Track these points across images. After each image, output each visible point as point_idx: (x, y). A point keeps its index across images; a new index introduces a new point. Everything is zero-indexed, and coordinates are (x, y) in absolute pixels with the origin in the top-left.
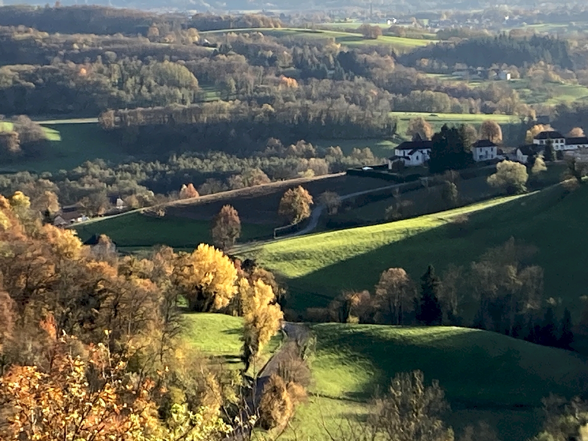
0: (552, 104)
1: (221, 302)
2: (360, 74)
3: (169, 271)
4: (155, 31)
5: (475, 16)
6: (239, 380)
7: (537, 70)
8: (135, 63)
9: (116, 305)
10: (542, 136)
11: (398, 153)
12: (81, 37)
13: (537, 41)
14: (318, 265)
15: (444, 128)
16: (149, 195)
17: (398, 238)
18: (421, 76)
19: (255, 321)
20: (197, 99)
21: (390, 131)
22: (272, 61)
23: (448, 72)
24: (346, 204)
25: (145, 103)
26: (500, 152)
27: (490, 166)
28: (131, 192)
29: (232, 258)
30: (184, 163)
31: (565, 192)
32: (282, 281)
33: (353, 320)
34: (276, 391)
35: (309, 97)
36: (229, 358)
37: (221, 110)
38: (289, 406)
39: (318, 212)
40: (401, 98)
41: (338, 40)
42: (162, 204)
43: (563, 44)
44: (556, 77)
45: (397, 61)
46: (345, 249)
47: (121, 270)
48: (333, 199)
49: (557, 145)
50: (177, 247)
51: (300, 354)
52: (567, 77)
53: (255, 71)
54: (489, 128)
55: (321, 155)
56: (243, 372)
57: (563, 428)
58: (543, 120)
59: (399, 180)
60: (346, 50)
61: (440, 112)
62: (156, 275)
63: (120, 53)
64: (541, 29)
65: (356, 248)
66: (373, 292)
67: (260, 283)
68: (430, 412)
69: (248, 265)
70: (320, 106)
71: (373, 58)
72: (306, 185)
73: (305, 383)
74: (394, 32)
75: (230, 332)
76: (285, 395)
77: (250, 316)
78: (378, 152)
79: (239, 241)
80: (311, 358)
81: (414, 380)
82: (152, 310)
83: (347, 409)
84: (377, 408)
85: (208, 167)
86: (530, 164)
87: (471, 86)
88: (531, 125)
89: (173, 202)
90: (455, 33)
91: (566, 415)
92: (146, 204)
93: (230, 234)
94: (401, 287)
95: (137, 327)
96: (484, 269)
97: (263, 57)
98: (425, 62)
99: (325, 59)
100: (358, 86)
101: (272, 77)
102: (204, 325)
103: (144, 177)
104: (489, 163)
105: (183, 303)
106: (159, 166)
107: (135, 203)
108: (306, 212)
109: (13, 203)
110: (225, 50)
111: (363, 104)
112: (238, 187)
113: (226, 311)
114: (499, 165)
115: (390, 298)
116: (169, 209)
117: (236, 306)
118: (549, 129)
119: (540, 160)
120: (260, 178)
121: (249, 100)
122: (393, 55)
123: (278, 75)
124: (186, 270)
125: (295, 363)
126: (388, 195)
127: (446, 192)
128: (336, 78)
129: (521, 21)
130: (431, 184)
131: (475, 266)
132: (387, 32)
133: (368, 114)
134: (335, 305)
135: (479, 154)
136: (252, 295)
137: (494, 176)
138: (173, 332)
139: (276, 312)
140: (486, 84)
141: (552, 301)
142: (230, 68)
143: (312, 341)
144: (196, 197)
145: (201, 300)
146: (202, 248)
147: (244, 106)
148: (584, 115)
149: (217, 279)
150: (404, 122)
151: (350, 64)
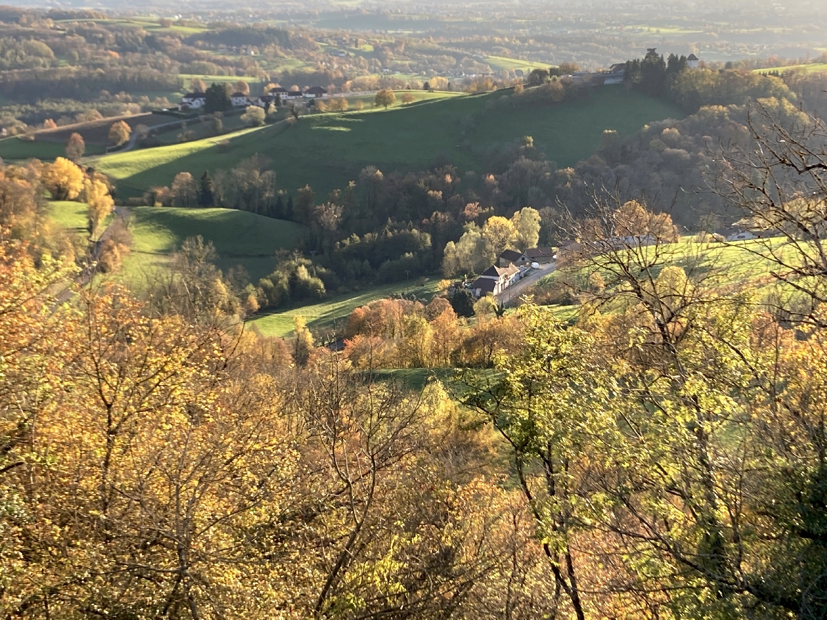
0: (279, 70)
1: (73, 194)
2: (159, 49)
3: (39, 175)
4: (24, 20)
5: (232, 14)
6: (86, 243)
7: (269, 50)
8: (11, 40)
10: (274, 90)
11: (185, 100)
13: (270, 31)
14: (135, 171)
15: (213, 85)
16: (24, 126)
17: (186, 153)
18: (198, 52)
19: (96, 205)
20: (54, 65)
21: (178, 86)
22: (102, 40)
23: (214, 50)
24: (152, 132)
25: (19, 66)
26: (248, 101)
27: (242, 109)
28: (12, 124)
29: (80, 166)
30: (46, 105)
31: (288, 125)
32: (112, 181)
33: (159, 205)
34: (110, 249)
35: (126, 64)
36: (79, 229)
37: (69, 72)
38: (118, 258)
39: (134, 137)
40: (186, 65)
41: (145, 28)
42: (32, 132)
43: (286, 33)
44: (282, 54)
45: (183, 41)
46: (153, 161)
47: (7, 174)
48: (143, 129)
49: (283, 96)
50: (43, 159)
51: (125, 226)
52: (288, 54)
53: (91, 47)
54: (241, 85)
55: (135, 101)
56: (88, 238)
57: (289, 268)
58: (274, 80)
59: (185, 117)
60: (149, 34)
61: (209, 74)
62: (29, 178)
64: (272, 23)
65: (159, 160)
66: (170, 187)
67: (98, 182)
68: (207, 260)
69: (90, 171)
70: (134, 70)
71: (167, 39)
72: (126, 120)
73: (129, 244)
74: (180, 23)
75: (80, 213)
76: (116, 250)
77: (92, 203)
78: (171, 100)
79: (84, 155)
80: (132, 229)
81: (197, 241)
82: (28, 199)
83: (155, 259)
84: (174, 259)
85: (61, 108)
86: (267, 108)
87: (230, 58)
88: (267, 83)
89: (40, 131)
90: (219, 25)
91: (290, 260)
92: (21, 131)
93: (78, 151)
94: (188, 184)
95: (18, 210)
96: (240, 173)
97: (96, 38)
98: (200, 43)
99: (136, 40)
100: (159, 57)
101: (102, 51)
102: (62, 209)
103: (20, 114)
104: (241, 107)
105: (49, 195)
106: (29, 107)
107: (14, 131)
108: (127, 137)
110: (71, 33)
111: (161, 69)
112: (82, 121)
113: (76, 200)
114: (248, 108)
115: (181, 191)
116: (37, 136)
117: (83, 197)
118: (278, 86)
119: (272, 105)
120: (96, 116)
121: (87, 65)
122: (180, 38)
123: (106, 49)
124: (50, 174)
125: (123, 232)
126: (179, 127)
127: (215, 125)
128: (143, 52)
129: (259, 18)
130: (206, 120)
131: (234, 171)
132: (175, 23)
133: (164, 75)
134: (147, 195)
135: (235, 101)
136: (92, 190)
137: (245, 115)
138: (42, 213)
139: (109, 201)
140: (239, 57)
141: (281, 192)
142: (74, 45)
143: (132, 218)
144: (55, 128)
145: (60, 193)
146: (60, 160)
147: (85, 69)
148: (299, 78)
149: (70, 179)
150: (188, 80)
151: (152, 43)
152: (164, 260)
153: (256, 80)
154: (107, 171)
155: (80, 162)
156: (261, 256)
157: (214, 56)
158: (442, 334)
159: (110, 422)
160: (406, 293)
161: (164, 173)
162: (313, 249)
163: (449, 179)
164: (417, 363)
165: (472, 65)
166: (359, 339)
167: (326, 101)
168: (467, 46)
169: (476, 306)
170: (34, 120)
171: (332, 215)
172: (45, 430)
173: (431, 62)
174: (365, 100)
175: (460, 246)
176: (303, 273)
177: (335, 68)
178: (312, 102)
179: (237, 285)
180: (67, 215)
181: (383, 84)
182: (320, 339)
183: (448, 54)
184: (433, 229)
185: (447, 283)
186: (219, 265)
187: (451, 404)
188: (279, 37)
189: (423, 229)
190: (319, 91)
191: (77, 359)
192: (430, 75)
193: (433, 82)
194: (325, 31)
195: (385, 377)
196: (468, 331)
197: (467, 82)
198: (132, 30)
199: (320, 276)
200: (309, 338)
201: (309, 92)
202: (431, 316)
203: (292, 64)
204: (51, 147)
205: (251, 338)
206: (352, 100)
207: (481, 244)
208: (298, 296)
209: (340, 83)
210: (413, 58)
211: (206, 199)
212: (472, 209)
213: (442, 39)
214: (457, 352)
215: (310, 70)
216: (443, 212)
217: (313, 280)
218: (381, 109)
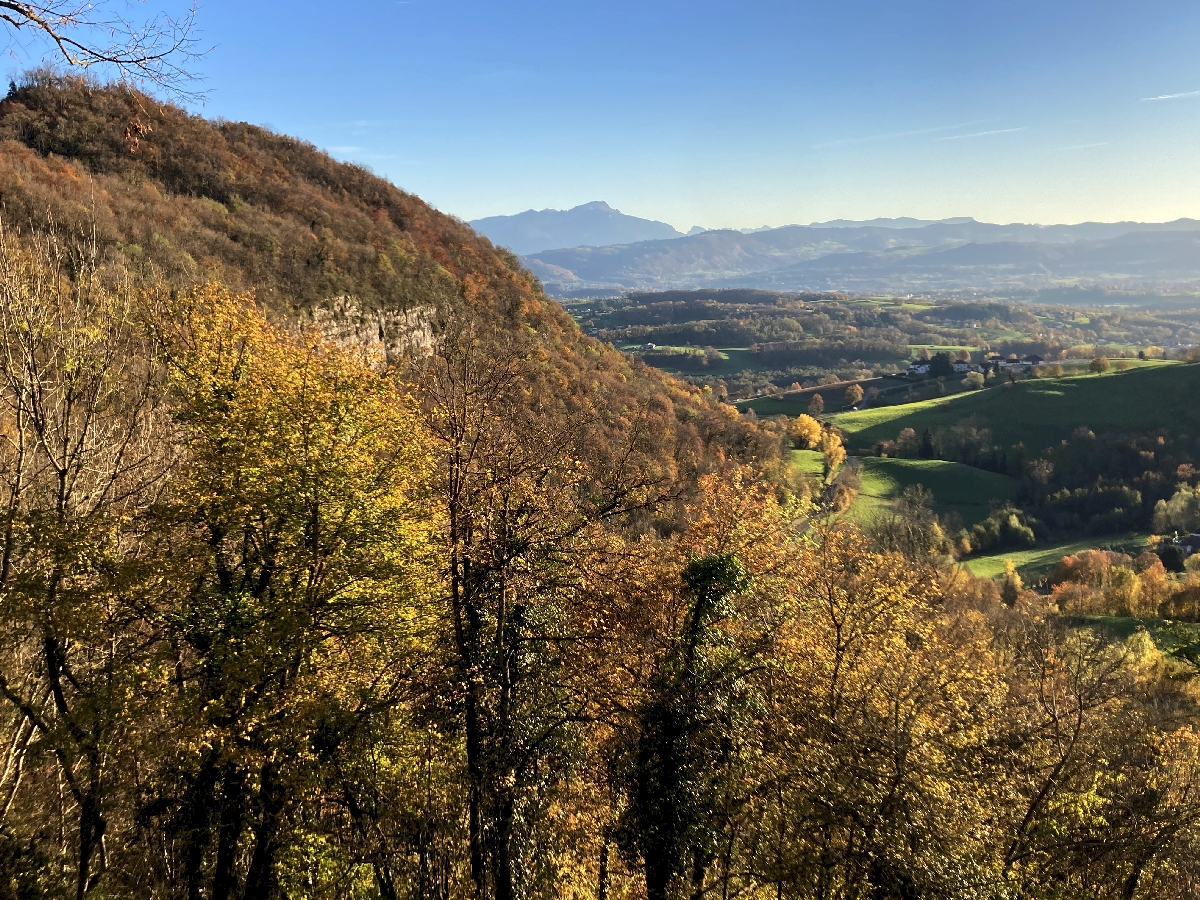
0: (999, 341)
1: (812, 444)
2: (891, 324)
3: (785, 428)
4: (780, 302)
5: (957, 293)
6: (821, 485)
7: (992, 322)
8: (769, 319)
9: (756, 445)
10: (993, 358)
11: (912, 367)
12: (740, 305)
13: (991, 307)
14: (866, 426)
15: (938, 354)
16: (775, 388)
17: (911, 412)
18: (926, 325)
19: (830, 456)
20: (802, 338)
21: (907, 355)
22: (843, 317)
23: (941, 324)
24: (882, 393)
25: (773, 339)
26: (969, 367)
27: (963, 374)
28: (765, 386)
29: (819, 422)
30: (794, 371)
31: (1005, 389)
32: (845, 434)
33: (884, 456)
34: (841, 492)
35: (863, 336)
36: (816, 474)
37: (814, 343)
38: (848, 500)
39: (866, 399)
40: (914, 337)
41: (881, 306)
42: (781, 393)
43: (1006, 309)
44: (1002, 326)
45: (913, 317)
46: (880, 417)
47: (759, 427)
48: (874, 391)
49: (1001, 363)
50: (789, 415)
51: (855, 472)
52: (1007, 327)
53: (833, 323)
54: (963, 354)
55: (868, 368)
56: (823, 482)
57: (1001, 516)
58: (993, 350)
59: (911, 381)
60: (884, 311)
61: (937, 344)
62: (778, 429)
63: (761, 314)
64: (994, 300)
65: (886, 417)
66: (895, 441)
67: (833, 435)
68: (926, 505)
69: (827, 426)
70: (869, 341)
71: (899, 315)
72: (861, 384)
73: (857, 488)
74: (910, 301)
75: (816, 460)
76: (846, 495)
77: (827, 452)
78: (900, 366)
79: (822, 413)
80: (860, 475)
81: (917, 489)
82: (775, 448)
83: (877, 502)
84: (896, 503)
85: (807, 374)
86: (986, 373)
87: (954, 331)
88: (986, 352)
89: (788, 392)
90: (945, 302)
91: (1002, 509)
92: (772, 392)
93: (818, 410)
94: (911, 438)
95: (769, 457)
96: (959, 430)
97: (838, 316)
98: (928, 318)
99: (872, 316)
100: (890, 330)
101: (841, 326)
102: (803, 457)
103: (772, 378)
104: (962, 372)
105: (792, 445)
106: (780, 372)
107: (767, 391)
108: (860, 398)
109: (704, 391)
110: (817, 312)
111: (892, 340)
112: (823, 384)
113: (815, 449)
114: (968, 374)
115: (905, 444)
116: (785, 396)
117: (820, 447)
118: (998, 355)
119: (991, 371)
120: (835, 380)
121: (830, 338)
122: (911, 314)
123: (846, 324)
124: (794, 428)
125: (852, 478)
126: (906, 389)
127: (938, 388)
128: (878, 326)
129: (982, 296)
130: (930, 384)
131: (953, 428)
132: (907, 302)
133: (895, 345)
134: (875, 447)
135: (957, 367)
136: (828, 441)
137: (965, 380)
138: (787, 459)
139: (842, 450)
140: (962, 330)
141: (996, 448)
142: (820, 321)
143: (861, 466)
144: (800, 389)
145: (802, 443)
146: (802, 415)
147: (827, 341)
148: (1017, 347)
149: (810, 432)
150: (915, 350)
151: (886, 319)
152: (887, 503)
153: (978, 349)
154: (842, 426)
155: (819, 418)
156: (974, 504)
157: (938, 328)
158: (1151, 586)
159: (839, 641)
160: (1114, 545)
161: (891, 428)
162: (1024, 500)
163: (1161, 440)
164: (1124, 612)
165: (1188, 335)
166: (1066, 586)
167: (1042, 368)
168: (1183, 318)
169: (1186, 563)
170: (783, 383)
171: (1044, 470)
172: (784, 641)
173: (1146, 333)
174: (1081, 367)
175: (1172, 504)
176: (1014, 521)
177: (1052, 338)
178: (1029, 369)
179: (952, 530)
180: (806, 462)
181: (1099, 352)
182: (1029, 582)
183: (1164, 325)
184: (1144, 487)
185: (1156, 538)
186: (936, 510)
187: (1158, 654)
188: (1003, 313)
189: (1133, 486)
190: (1035, 359)
191: (812, 584)
192: (1145, 345)
193: (1148, 351)
194: (1042, 306)
195: (1092, 622)
196: (1177, 585)
197: (1184, 351)
198: (870, 308)
199: (1030, 525)
200: (1018, 581)
201: (1026, 359)
202: (1139, 569)
203: (1011, 335)
204: (795, 406)
205: (964, 577)
206: (1067, 367)
207: (1193, 504)
208: (1008, 542)
209: (1056, 353)
210: (1128, 329)
211: (926, 452)
212: (1185, 470)
213: (1159, 312)
214: (1164, 605)
215: (1028, 340)
216: (1154, 471)
217: (1023, 529)
218: (1096, 375)
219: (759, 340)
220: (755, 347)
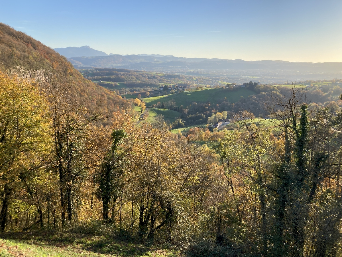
0: (178, 83)
1: (138, 105)
4: (131, 72)
5: (169, 72)
6: (141, 114)
7: (176, 79)
8: (128, 76)
9: (126, 105)
10: (177, 87)
11: (160, 88)
12: (122, 73)
13: (176, 75)
14: (150, 101)
15: (165, 85)
16: (130, 92)
17: (159, 98)
18: (163, 79)
19: (143, 107)
20: (136, 81)
21: (159, 86)
22: (145, 76)
23: (166, 79)
24: (153, 94)
25: (130, 81)
26: (172, 89)
28: (128, 92)
30: (134, 88)
31: (179, 94)
32: (146, 103)
33: (154, 108)
35: (149, 81)
36: (140, 112)
37: (139, 82)
40: (160, 82)
41: (153, 74)
42: (132, 93)
43: (179, 76)
44: (178, 80)
45: (160, 77)
47: (127, 101)
48: (152, 93)
50: (133, 98)
52: (180, 80)
53: (143, 78)
54: (170, 86)
55: (151, 88)
57: (178, 121)
58: (177, 85)
59: (160, 91)
61: (165, 83)
62: (131, 102)
63: (127, 75)
64: (177, 74)
65: (155, 99)
66: (156, 104)
67: (143, 103)
68: (163, 119)
69: (142, 101)
70: (151, 82)
71: (157, 77)
72: (149, 92)
73: (148, 115)
74: (160, 73)
75: (140, 109)
76: (146, 116)
78: (157, 88)
80: (149, 112)
81: (161, 115)
82: (130, 106)
84: (157, 118)
85: (137, 89)
87: (168, 81)
89: (133, 93)
90: (167, 74)
91: (178, 119)
92: (129, 93)
93: (140, 97)
94: (160, 104)
95: (128, 108)
96: (169, 102)
98: (163, 77)
100: (155, 80)
102: (136, 108)
103: (129, 90)
105: (134, 105)
106: (131, 89)
107: (128, 93)
108: (149, 95)
109: (114, 92)
110: (139, 75)
111: (156, 82)
112: (141, 92)
113: (139, 106)
115: (158, 105)
116: (132, 94)
117: (140, 106)
119: (176, 89)
120: (143, 91)
121: (142, 81)
123: (146, 78)
124: (134, 101)
125: (147, 113)
126: (158, 93)
127: (165, 93)
128: (153, 79)
129: (175, 73)
130: (163, 92)
132: (159, 74)
134: (152, 106)
135: (169, 89)
137: (171, 91)
138: (133, 108)
139: (145, 106)
140: (170, 80)
141: (177, 106)
142: (140, 77)
143: (149, 110)
144: (136, 93)
145: (136, 105)
146: (136, 99)
147: (142, 82)
148: (181, 84)
149: (138, 102)
150: (161, 84)
151: (154, 77)
152: (154, 118)
153: (174, 85)
154: (145, 101)
155: (140, 99)
156: (172, 118)
157: (166, 80)
158: (207, 135)
159: (146, 147)
160: (200, 126)
161: (155, 102)
162: (183, 117)
163: (209, 105)
164: (202, 140)
165: (215, 83)
166: (190, 135)
167: (186, 89)
168: (214, 79)
169: (213, 130)
170: (132, 91)
171: (186, 111)
172: (134, 148)
173: (207, 82)
174: (194, 89)
175: (211, 118)
176: (180, 122)
177: (189, 83)
178: (184, 89)
179: (168, 123)
180: (137, 109)
181: (198, 86)
182: (183, 135)
183: (211, 81)
184: (206, 114)
185: (208, 125)
186: (165, 120)
187: (208, 148)
188: (178, 77)
189: (204, 114)
190: (185, 87)
191: (140, 136)
192: (206, 84)
193: (207, 86)
194: (187, 76)
195: (196, 142)
196: (212, 134)
197: (214, 86)
198: (151, 75)
199: (183, 122)
200: (181, 134)
201: (183, 87)
202: (205, 131)
203: (180, 82)
204: (135, 96)
205: (171, 134)
206: (191, 89)
207: (215, 118)
208: (179, 126)
209: (189, 86)
210: (203, 81)
211: (163, 107)
212: (214, 111)
213: (209, 78)
214: (209, 139)
215: (184, 83)
216: (208, 111)
217: (182, 123)
218: (197, 91)
219: (126, 81)
220: (125, 83)
